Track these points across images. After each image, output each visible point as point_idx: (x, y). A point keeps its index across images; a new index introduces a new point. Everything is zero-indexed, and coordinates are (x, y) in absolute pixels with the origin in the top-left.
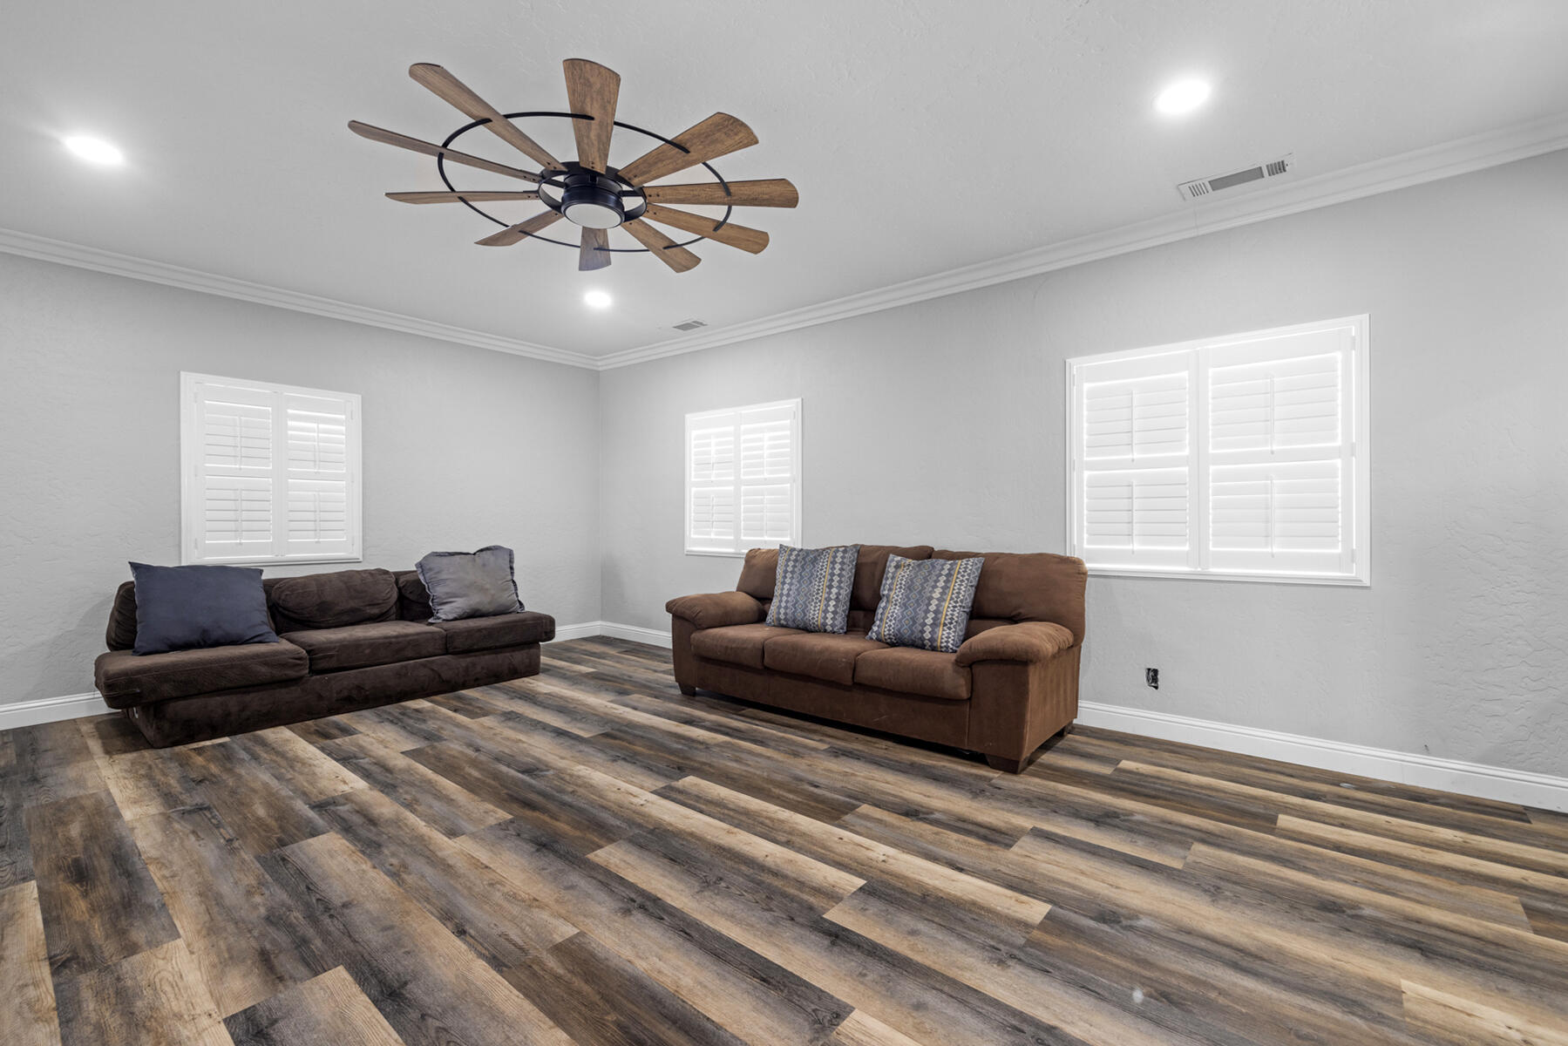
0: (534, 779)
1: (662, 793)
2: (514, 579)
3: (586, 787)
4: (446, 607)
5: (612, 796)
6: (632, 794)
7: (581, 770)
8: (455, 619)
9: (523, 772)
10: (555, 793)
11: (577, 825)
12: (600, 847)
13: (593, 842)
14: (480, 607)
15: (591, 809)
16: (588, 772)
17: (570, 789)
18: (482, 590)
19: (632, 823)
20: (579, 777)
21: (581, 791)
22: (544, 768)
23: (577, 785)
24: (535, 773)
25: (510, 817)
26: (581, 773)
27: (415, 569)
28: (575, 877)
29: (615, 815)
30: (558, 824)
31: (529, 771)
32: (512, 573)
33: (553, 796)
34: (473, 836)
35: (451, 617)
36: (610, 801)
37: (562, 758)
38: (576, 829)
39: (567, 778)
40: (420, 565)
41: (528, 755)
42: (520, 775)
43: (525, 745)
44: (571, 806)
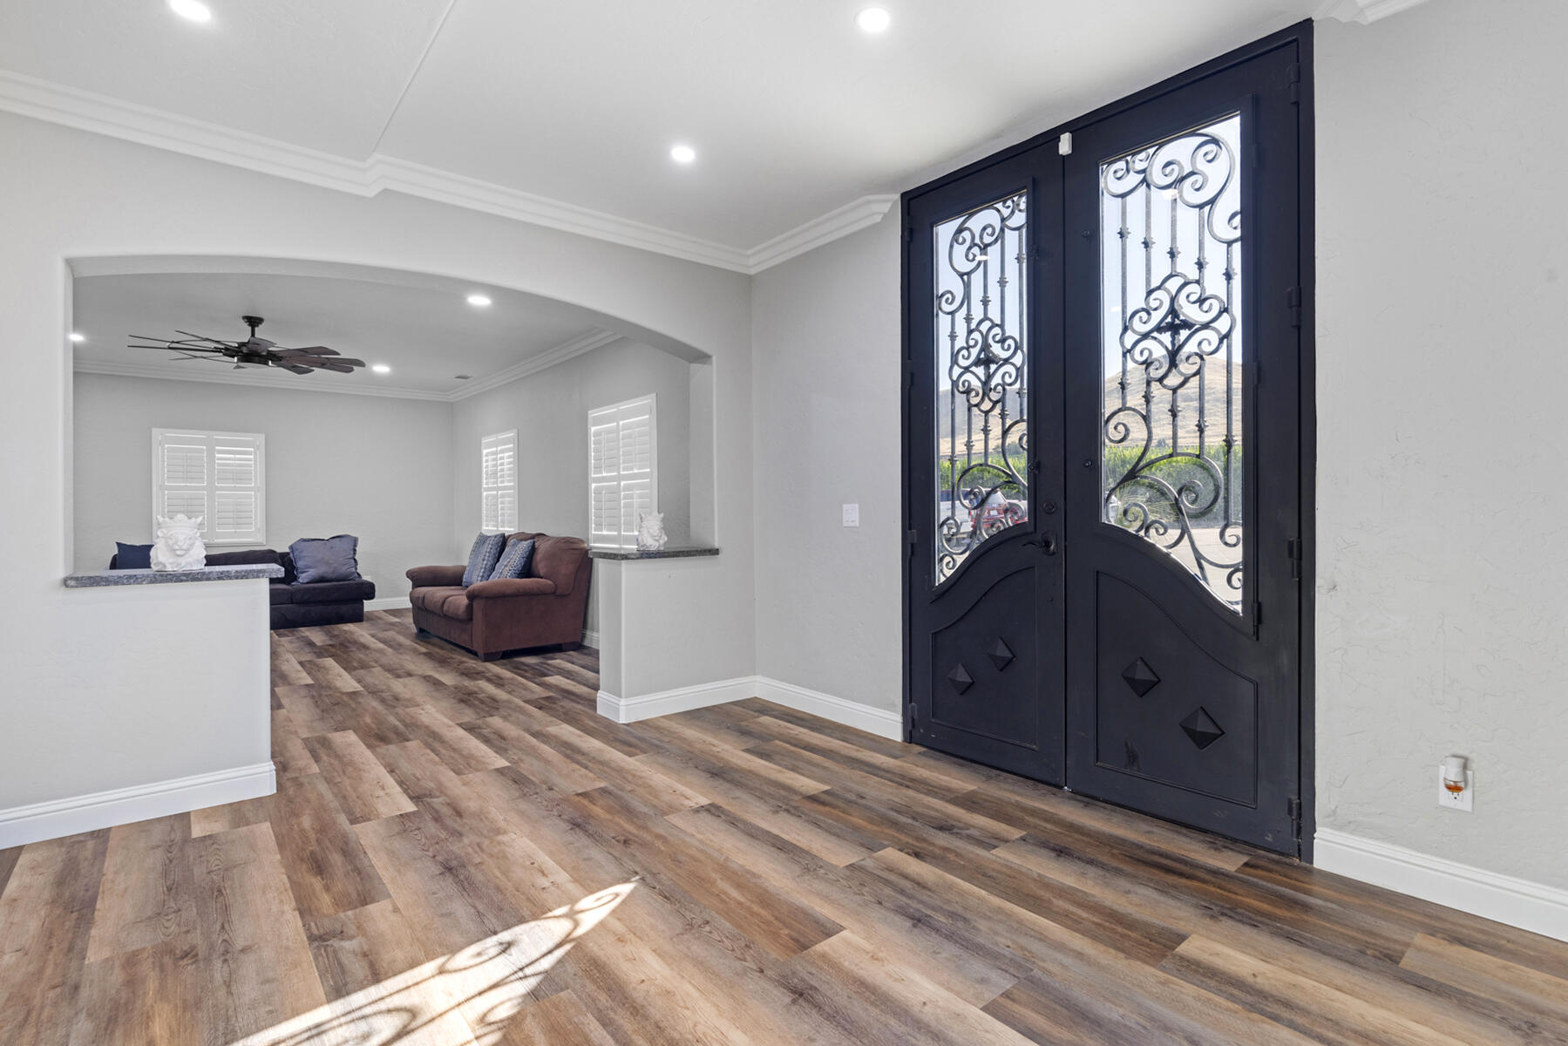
2: (356, 558)
4: (304, 575)
8: (308, 583)
14: (326, 575)
18: (327, 563)
27: (288, 551)
32: (355, 554)
35: (305, 581)
40: (291, 547)
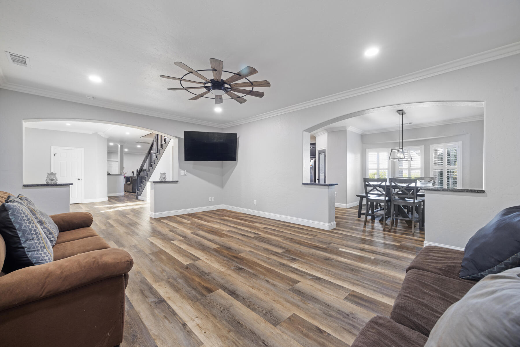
0: (237, 266)
1: (199, 259)
3: (220, 262)
5: (213, 259)
6: (207, 259)
7: (222, 269)
9: (242, 269)
10: (229, 260)
11: (222, 252)
12: (217, 248)
13: (218, 248)
15: (219, 255)
16: (220, 268)
17: (225, 261)
19: (209, 252)
20: (223, 266)
21: (222, 261)
22: (235, 270)
23: (223, 263)
24: (238, 268)
25: (239, 254)
26: (222, 267)
28: (222, 244)
29: (213, 254)
30: (227, 252)
31: (240, 269)
33: (230, 260)
34: (246, 251)
36: (214, 257)
37: (230, 275)
38: (222, 251)
39: (226, 266)
41: (244, 277)
42: (243, 267)
43: (248, 284)
44: (224, 257)
